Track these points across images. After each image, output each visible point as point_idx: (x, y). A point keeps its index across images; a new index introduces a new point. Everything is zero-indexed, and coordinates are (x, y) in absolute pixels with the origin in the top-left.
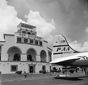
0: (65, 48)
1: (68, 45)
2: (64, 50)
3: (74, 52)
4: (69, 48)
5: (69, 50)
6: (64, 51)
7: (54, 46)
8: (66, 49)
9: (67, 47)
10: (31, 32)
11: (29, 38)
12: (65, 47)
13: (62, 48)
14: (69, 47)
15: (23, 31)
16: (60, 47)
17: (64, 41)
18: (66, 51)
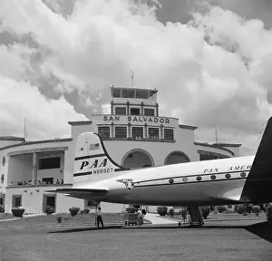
0: (97, 161)
1: (106, 154)
2: (96, 166)
3: (116, 170)
4: (106, 160)
5: (105, 165)
6: (95, 169)
7: (76, 159)
8: (99, 164)
9: (101, 160)
10: (140, 107)
11: (129, 125)
12: (97, 158)
13: (92, 161)
14: (106, 157)
15: (116, 108)
16: (87, 160)
17: (97, 145)
18: (99, 169)
